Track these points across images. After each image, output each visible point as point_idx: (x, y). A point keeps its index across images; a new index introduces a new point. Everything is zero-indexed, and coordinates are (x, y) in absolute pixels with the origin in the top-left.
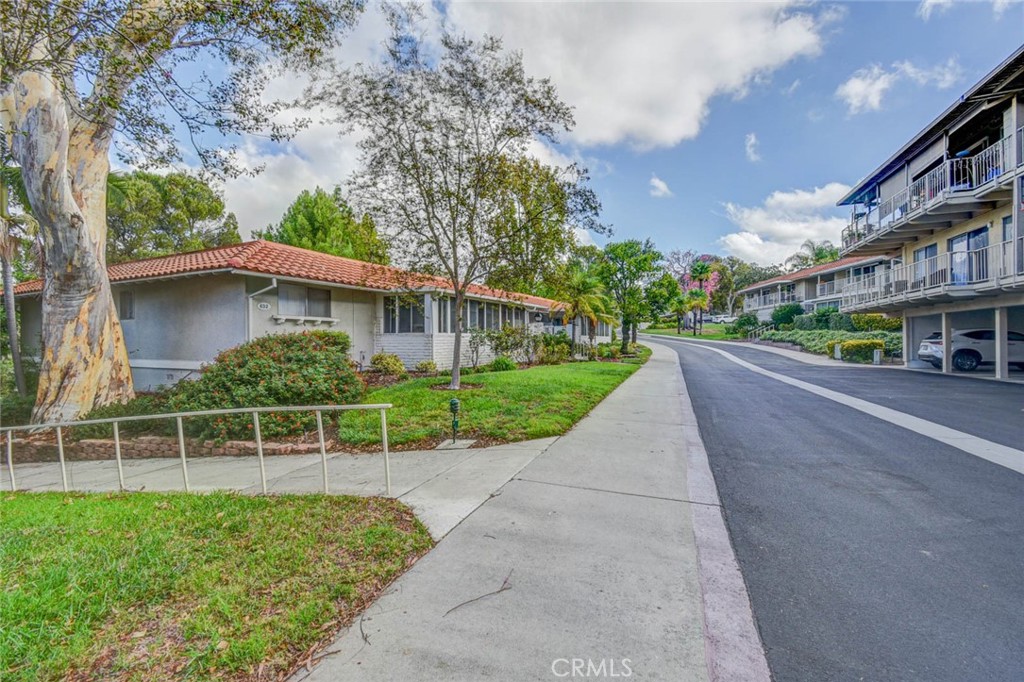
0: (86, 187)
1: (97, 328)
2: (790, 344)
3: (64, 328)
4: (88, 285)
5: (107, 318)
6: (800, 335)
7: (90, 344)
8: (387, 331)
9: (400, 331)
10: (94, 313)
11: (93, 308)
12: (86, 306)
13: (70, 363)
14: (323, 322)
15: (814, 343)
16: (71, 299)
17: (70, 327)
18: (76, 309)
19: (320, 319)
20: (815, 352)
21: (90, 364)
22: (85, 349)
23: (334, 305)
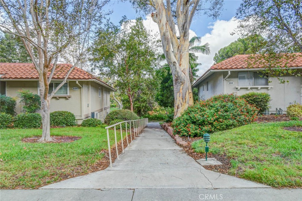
0: (183, 52)
1: (184, 94)
3: (177, 94)
4: (181, 81)
5: (187, 91)
7: (182, 99)
10: (183, 90)
11: (183, 88)
12: (181, 88)
13: (179, 104)
16: (178, 86)
17: (178, 94)
18: (179, 89)
19: (260, 87)
21: (183, 105)
22: (181, 100)
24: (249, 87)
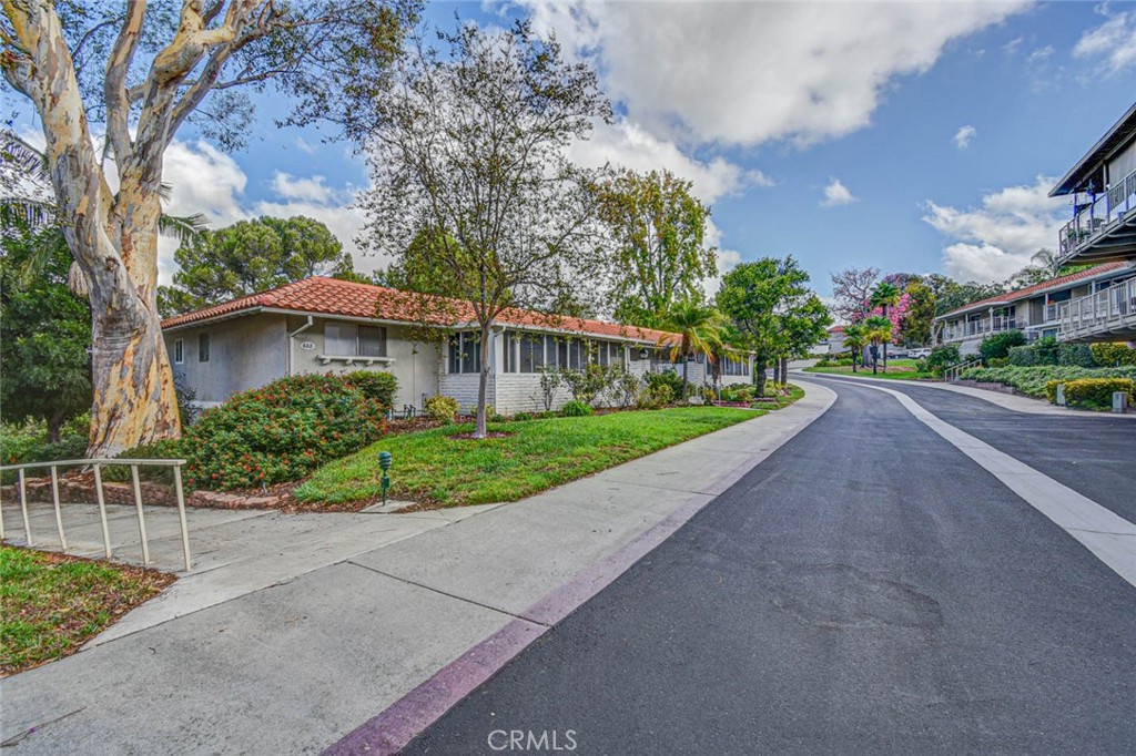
0: (135, 230)
1: (143, 371)
2: (999, 385)
3: (110, 370)
4: (131, 327)
5: (155, 360)
6: (1015, 373)
7: (135, 386)
8: (451, 371)
9: (464, 372)
10: (139, 356)
11: (138, 350)
12: (131, 348)
13: (116, 405)
14: (375, 362)
15: (1032, 383)
16: (115, 341)
17: (116, 370)
18: (121, 351)
19: (372, 359)
20: (1032, 396)
21: (135, 406)
22: (130, 391)
23: (389, 343)
24: (351, 358)
